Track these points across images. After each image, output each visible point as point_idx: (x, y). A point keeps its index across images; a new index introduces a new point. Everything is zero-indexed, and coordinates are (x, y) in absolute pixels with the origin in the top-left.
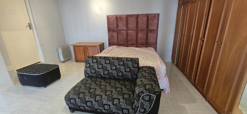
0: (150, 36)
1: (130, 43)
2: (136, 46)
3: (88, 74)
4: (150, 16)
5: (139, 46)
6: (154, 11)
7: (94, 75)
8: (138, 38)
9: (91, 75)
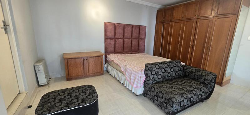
0: (141, 43)
1: (126, 50)
2: (130, 53)
3: (156, 80)
4: (141, 27)
5: (133, 52)
6: (143, 24)
7: (161, 79)
8: (132, 45)
9: (158, 80)
